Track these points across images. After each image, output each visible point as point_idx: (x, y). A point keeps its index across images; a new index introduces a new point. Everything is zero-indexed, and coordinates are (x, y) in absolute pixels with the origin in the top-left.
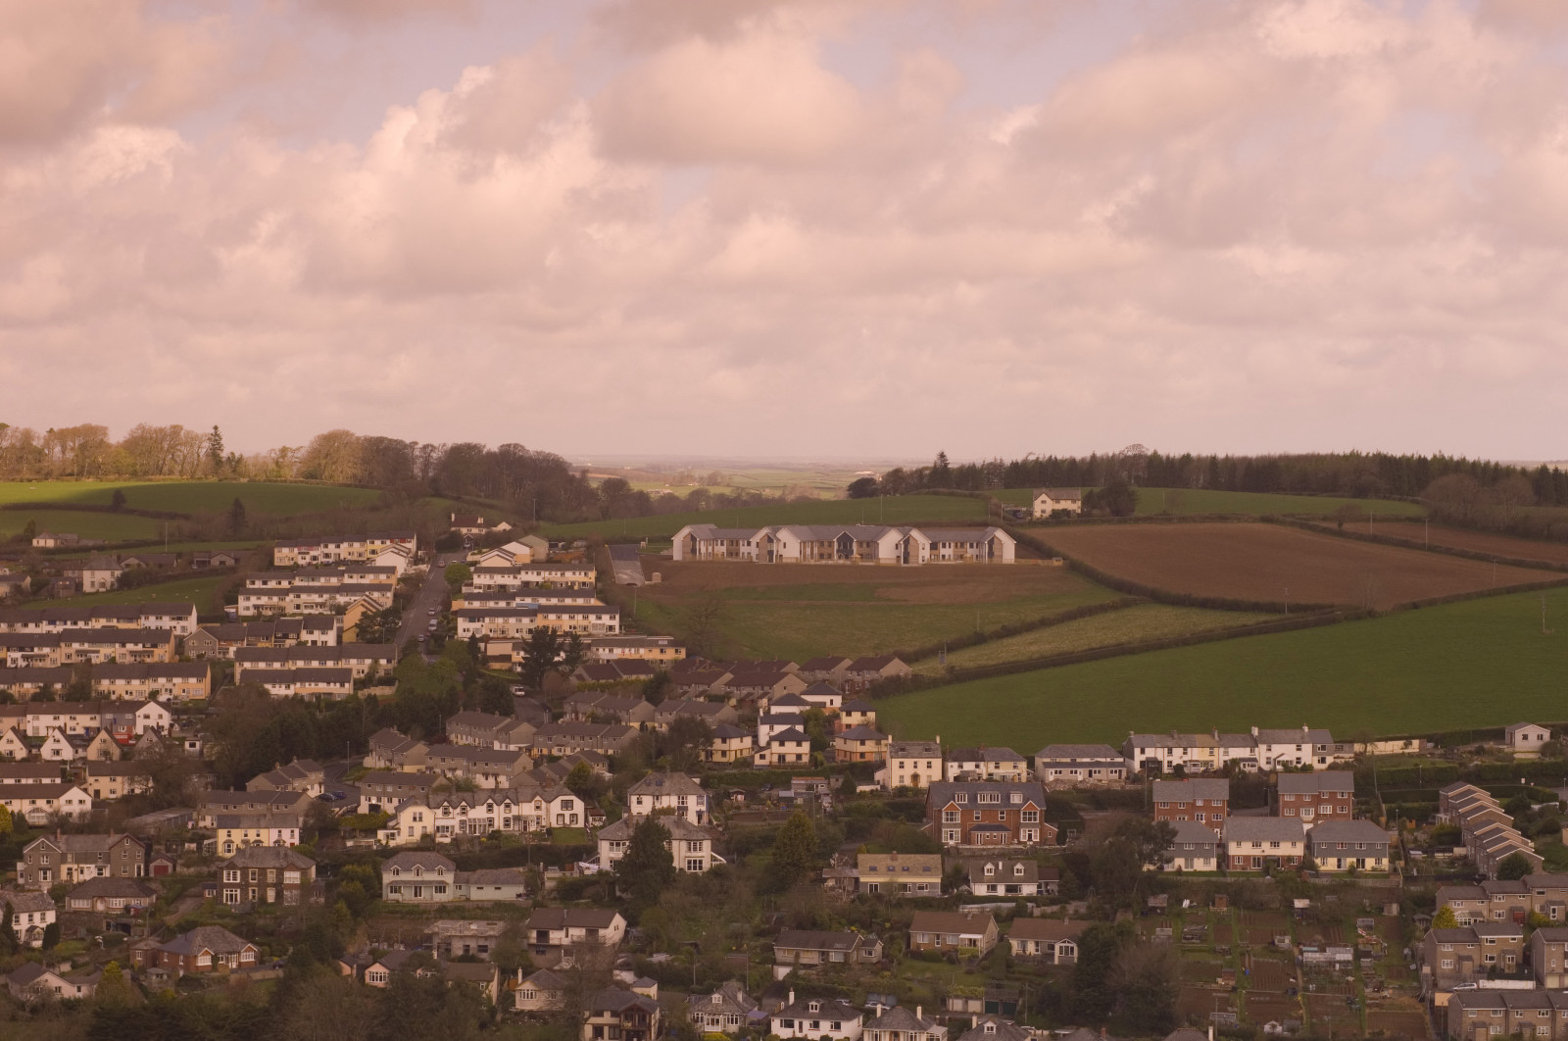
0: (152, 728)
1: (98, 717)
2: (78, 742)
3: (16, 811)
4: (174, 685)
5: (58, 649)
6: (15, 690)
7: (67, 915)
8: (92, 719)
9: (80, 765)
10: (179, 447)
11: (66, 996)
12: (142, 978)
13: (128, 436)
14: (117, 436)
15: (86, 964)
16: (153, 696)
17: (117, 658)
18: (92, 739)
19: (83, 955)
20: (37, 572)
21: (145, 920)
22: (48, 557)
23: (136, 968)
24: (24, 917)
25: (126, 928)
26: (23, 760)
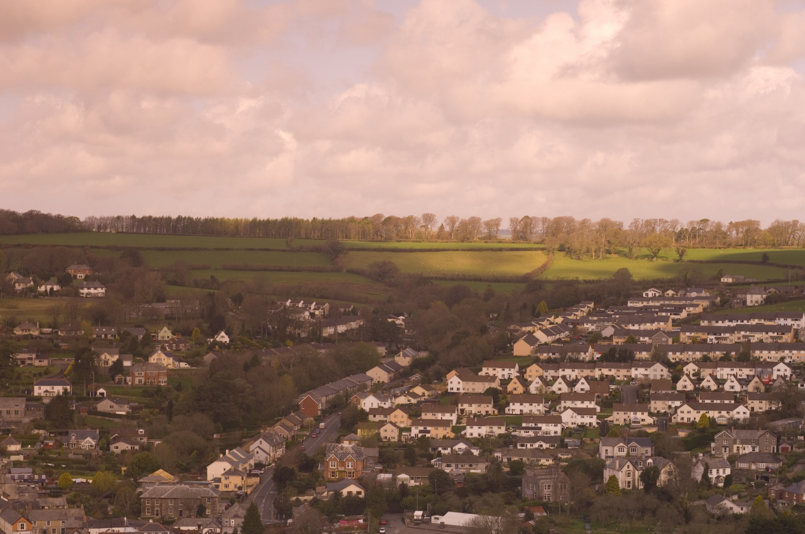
0: (781, 376)
1: (754, 370)
2: (743, 382)
3: (711, 417)
4: (793, 354)
5: (734, 335)
6: (711, 355)
7: (736, 471)
8: (750, 370)
9: (744, 394)
10: (797, 232)
11: (735, 512)
12: (774, 504)
13: (770, 226)
14: (764, 226)
15: (745, 496)
16: (782, 359)
17: (764, 340)
18: (750, 381)
19: (744, 491)
20: (723, 295)
21: (776, 474)
22: (729, 287)
23: (771, 500)
24: (714, 471)
25: (767, 479)
26: (715, 391)
